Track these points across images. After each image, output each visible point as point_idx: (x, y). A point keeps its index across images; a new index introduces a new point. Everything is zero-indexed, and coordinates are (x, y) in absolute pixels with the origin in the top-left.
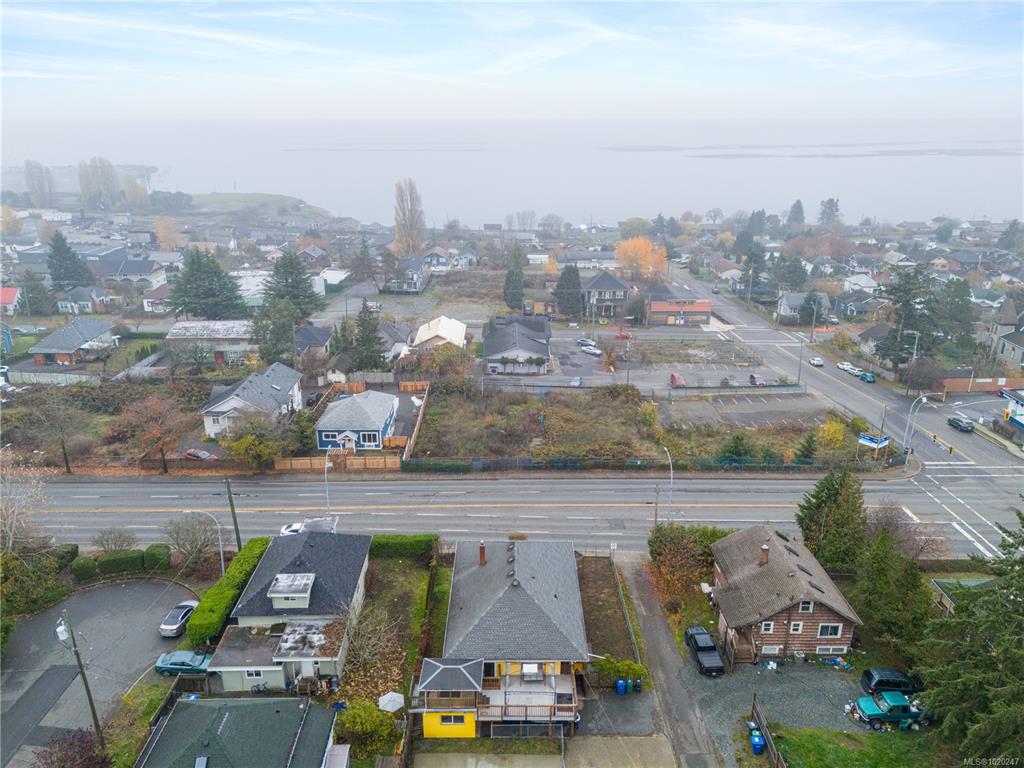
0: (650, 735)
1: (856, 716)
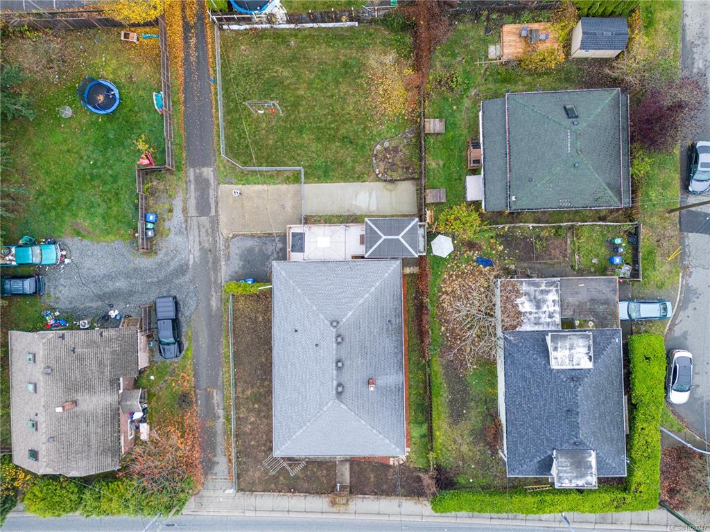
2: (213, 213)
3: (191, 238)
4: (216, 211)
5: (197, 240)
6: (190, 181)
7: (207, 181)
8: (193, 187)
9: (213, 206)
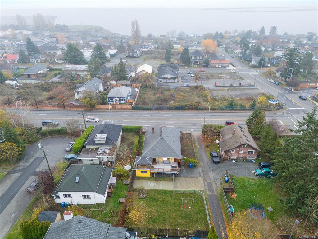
0: (198, 177)
1: (255, 174)
2: (206, 183)
3: (212, 177)
4: (205, 184)
5: (210, 177)
6: (216, 191)
7: (209, 191)
8: (214, 190)
9: (206, 185)
